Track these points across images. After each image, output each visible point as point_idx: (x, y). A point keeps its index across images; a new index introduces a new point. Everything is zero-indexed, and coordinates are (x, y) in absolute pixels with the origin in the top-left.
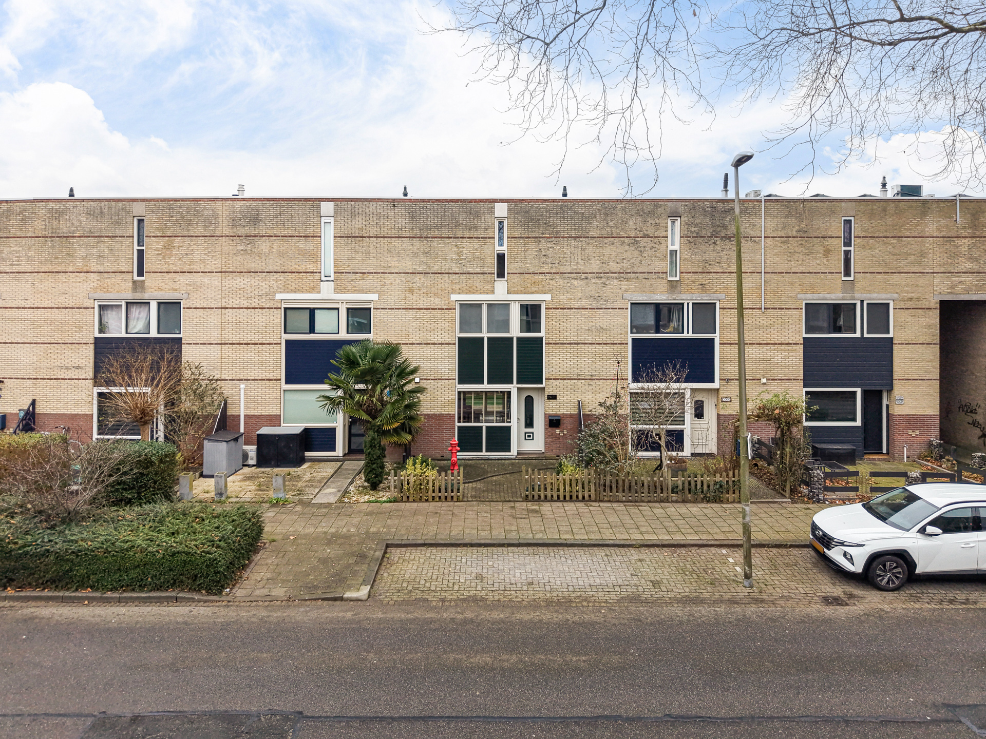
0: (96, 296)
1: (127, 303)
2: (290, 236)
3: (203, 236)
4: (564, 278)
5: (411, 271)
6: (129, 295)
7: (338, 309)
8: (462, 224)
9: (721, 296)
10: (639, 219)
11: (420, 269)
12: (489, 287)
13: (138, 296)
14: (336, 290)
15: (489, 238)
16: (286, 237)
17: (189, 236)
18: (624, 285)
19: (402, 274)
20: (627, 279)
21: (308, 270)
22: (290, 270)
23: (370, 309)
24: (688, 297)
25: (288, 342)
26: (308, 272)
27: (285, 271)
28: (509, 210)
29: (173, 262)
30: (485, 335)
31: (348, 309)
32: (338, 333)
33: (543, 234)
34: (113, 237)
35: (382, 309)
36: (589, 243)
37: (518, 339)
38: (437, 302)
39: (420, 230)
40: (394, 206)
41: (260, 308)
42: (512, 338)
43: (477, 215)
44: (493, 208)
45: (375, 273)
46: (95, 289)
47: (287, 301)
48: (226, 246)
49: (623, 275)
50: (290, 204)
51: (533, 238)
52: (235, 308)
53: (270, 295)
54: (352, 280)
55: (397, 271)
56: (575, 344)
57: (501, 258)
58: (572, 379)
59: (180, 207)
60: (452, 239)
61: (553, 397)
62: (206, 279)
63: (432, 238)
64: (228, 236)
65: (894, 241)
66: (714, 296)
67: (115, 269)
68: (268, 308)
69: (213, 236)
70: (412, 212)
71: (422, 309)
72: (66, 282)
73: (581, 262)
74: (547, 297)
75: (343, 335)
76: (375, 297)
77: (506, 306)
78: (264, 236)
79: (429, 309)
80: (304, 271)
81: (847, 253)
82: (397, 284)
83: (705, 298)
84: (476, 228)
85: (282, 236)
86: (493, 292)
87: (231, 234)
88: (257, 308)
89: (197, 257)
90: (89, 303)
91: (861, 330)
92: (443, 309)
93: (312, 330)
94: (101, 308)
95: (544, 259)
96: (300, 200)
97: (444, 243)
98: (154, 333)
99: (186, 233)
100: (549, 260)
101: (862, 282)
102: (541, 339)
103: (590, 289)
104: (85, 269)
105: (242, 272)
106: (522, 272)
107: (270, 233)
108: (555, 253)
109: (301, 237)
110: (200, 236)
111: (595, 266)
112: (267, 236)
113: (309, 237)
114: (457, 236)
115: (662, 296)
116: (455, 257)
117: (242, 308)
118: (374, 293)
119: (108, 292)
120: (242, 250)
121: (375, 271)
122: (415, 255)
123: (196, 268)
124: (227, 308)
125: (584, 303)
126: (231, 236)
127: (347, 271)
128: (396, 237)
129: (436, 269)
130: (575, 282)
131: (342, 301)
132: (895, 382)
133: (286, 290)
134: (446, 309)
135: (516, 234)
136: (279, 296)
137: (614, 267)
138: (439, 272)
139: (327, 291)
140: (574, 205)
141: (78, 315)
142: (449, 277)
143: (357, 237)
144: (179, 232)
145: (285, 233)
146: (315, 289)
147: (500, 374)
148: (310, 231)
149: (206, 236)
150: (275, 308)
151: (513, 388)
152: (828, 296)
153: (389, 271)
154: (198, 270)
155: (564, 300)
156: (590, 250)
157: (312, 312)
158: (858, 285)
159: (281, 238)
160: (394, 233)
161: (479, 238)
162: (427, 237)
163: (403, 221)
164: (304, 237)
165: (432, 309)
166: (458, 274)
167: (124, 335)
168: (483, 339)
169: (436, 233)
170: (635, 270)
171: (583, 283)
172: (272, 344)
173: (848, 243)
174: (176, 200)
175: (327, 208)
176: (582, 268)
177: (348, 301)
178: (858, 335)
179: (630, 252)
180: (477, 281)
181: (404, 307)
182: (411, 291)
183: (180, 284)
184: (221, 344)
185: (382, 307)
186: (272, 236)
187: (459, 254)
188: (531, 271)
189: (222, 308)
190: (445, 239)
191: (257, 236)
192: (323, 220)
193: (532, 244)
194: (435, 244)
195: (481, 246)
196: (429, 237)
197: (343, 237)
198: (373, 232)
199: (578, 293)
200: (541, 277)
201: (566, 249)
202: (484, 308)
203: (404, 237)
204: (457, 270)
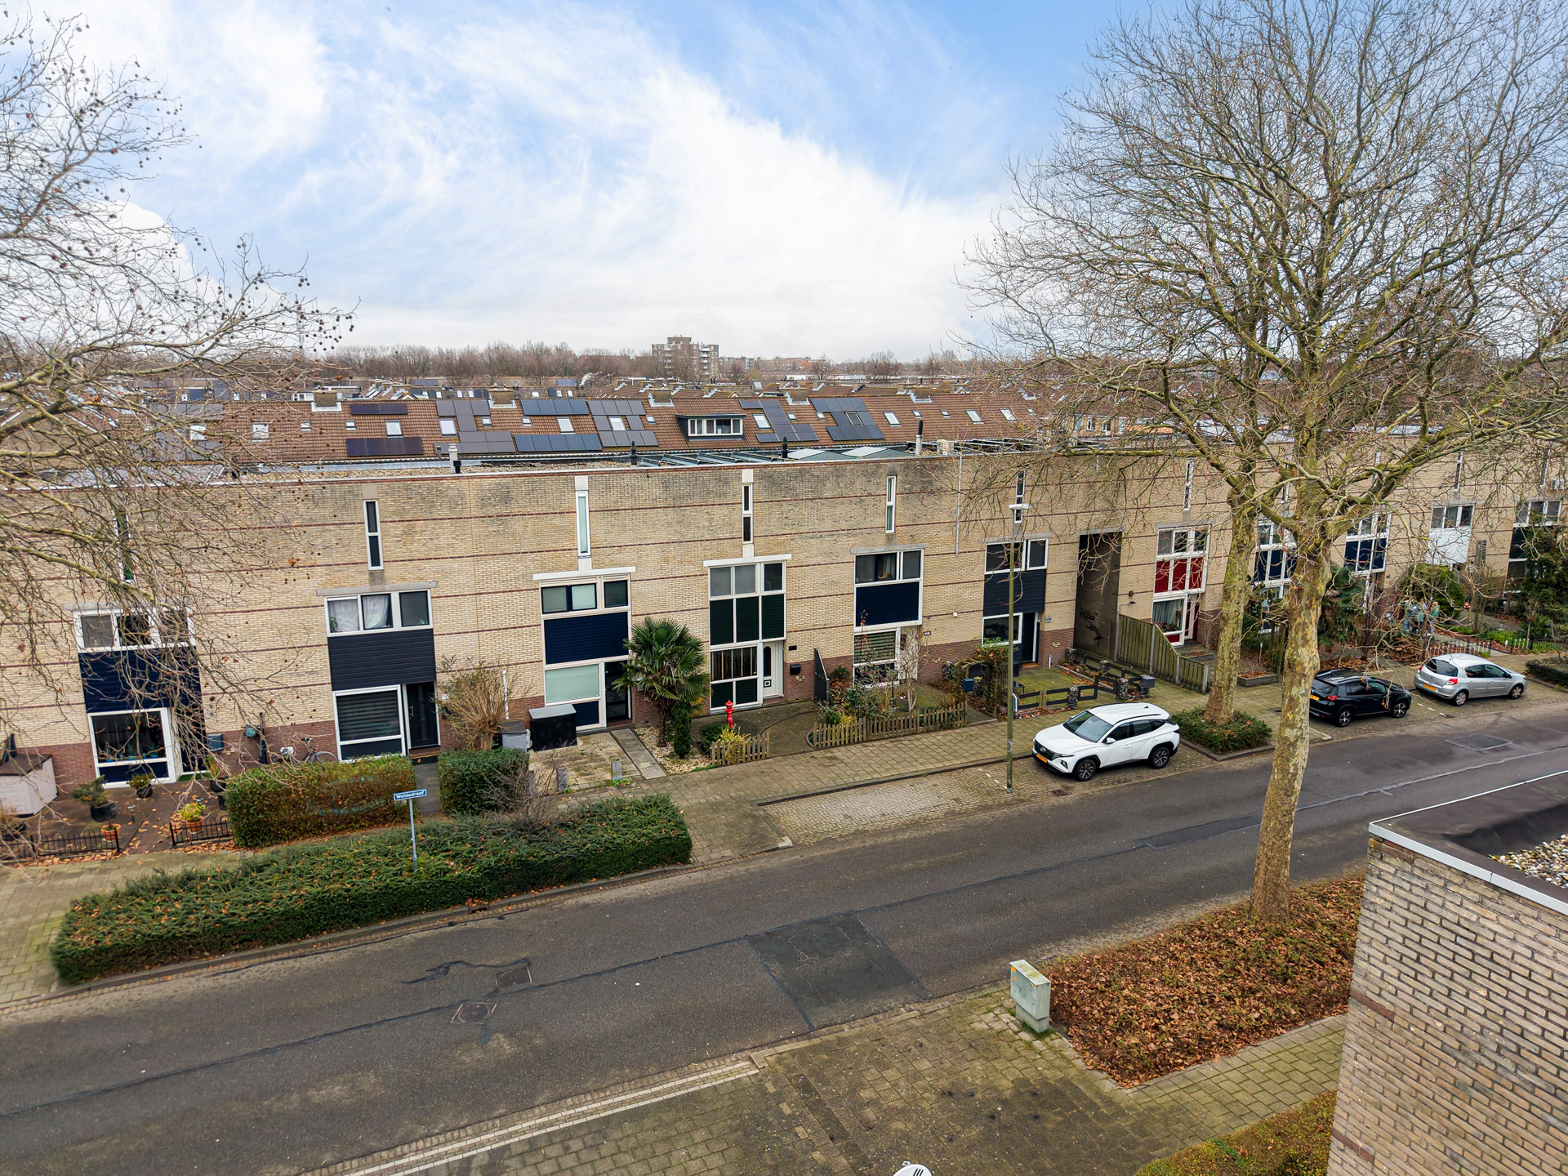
0: (326, 592)
1: (363, 596)
2: (544, 514)
3: (449, 519)
4: (803, 538)
5: (666, 541)
6: (366, 588)
7: (595, 585)
8: (713, 491)
9: (926, 545)
10: (865, 479)
11: (675, 539)
12: (738, 551)
13: (378, 589)
14: (594, 566)
15: (737, 504)
16: (540, 514)
17: (433, 520)
18: (851, 540)
19: (658, 545)
20: (854, 536)
21: (564, 548)
22: (547, 549)
23: (626, 581)
24: (900, 548)
25: (546, 622)
26: (565, 550)
27: (542, 550)
28: (755, 476)
29: (418, 550)
30: (734, 596)
31: (606, 584)
32: (596, 608)
33: (784, 497)
34: (341, 524)
35: (639, 580)
36: (823, 504)
37: (763, 597)
38: (692, 570)
39: (673, 499)
40: (649, 477)
41: (517, 591)
42: (757, 598)
43: (726, 483)
44: (739, 474)
45: (632, 545)
46: (325, 585)
47: (543, 581)
48: (476, 528)
49: (850, 531)
50: (543, 479)
51: (776, 501)
52: (491, 593)
53: (526, 576)
54: (610, 554)
55: (653, 542)
56: (812, 597)
57: (747, 521)
58: (810, 630)
59: (420, 487)
60: (704, 507)
61: (793, 648)
62: (456, 565)
63: (684, 506)
64: (477, 517)
65: (1052, 487)
66: (922, 545)
67: (346, 561)
68: (526, 590)
69: (461, 518)
70: (666, 482)
71: (676, 577)
73: (817, 522)
74: (788, 557)
75: (602, 610)
76: (632, 569)
77: (752, 567)
78: (517, 515)
79: (683, 577)
80: (560, 548)
81: (1020, 498)
82: (653, 555)
83: (912, 547)
84: (725, 495)
85: (536, 514)
86: (741, 556)
87: (481, 515)
88: (514, 591)
89: (443, 542)
90: (317, 601)
91: (1025, 565)
92: (698, 575)
93: (570, 608)
95: (786, 521)
96: (552, 474)
97: (697, 511)
98: (397, 627)
99: (429, 516)
100: (790, 521)
101: (1029, 523)
103: (824, 546)
104: (311, 563)
105: (496, 555)
106: (766, 534)
107: (523, 511)
108: (795, 515)
109: (556, 513)
110: (445, 519)
111: (828, 525)
112: (520, 515)
113: (563, 513)
114: (708, 503)
115: (880, 549)
116: (706, 524)
117: (499, 592)
118: (630, 565)
119: (340, 586)
120: (494, 531)
121: (632, 543)
122: (670, 524)
123: (443, 553)
124: (483, 593)
125: (819, 560)
126: (480, 517)
127: (604, 545)
128: (650, 508)
129: (689, 537)
130: (812, 541)
131: (600, 576)
132: (1046, 605)
133: (543, 570)
134: (700, 575)
135: (760, 499)
136: (536, 577)
137: (844, 525)
138: (692, 539)
139: (585, 568)
140: (811, 469)
141: (306, 616)
142: (701, 544)
143: (613, 510)
144: (420, 515)
145: (539, 510)
146: (573, 566)
147: (748, 633)
148: (565, 507)
149: (453, 519)
150: (533, 589)
151: (759, 644)
152: (1003, 538)
153: (646, 543)
154: (446, 556)
155: (802, 558)
156: (824, 511)
157: (569, 589)
158: (1025, 527)
159: (534, 516)
160: (648, 504)
161: (728, 504)
162: (680, 507)
163: (657, 491)
164: (558, 513)
165: (686, 576)
166: (710, 540)
167: (362, 632)
168: (732, 600)
169: (689, 502)
170: (861, 526)
171: (818, 541)
172: (531, 626)
173: (1020, 491)
175: (582, 483)
176: (818, 528)
177: (605, 576)
178: (1023, 569)
179: (857, 510)
180: (726, 546)
181: (660, 577)
182: (666, 560)
183: (426, 572)
184: (478, 631)
186: (525, 515)
187: (711, 521)
188: (774, 533)
189: (476, 594)
190: (697, 507)
191: (510, 516)
192: (578, 494)
193: (775, 508)
194: (688, 512)
195: (729, 512)
196: (682, 506)
197: (598, 511)
198: (628, 504)
199: (814, 550)
200: (783, 538)
201: (804, 511)
202: (733, 571)
203: (658, 508)
204: (709, 537)
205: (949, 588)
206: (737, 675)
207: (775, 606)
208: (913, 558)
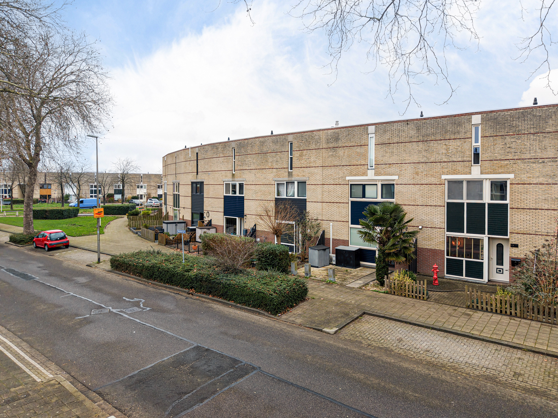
0: (276, 179)
1: (287, 182)
2: (353, 146)
3: (315, 149)
4: (525, 163)
5: (417, 162)
6: (287, 179)
7: (377, 185)
8: (450, 131)
11: (423, 161)
12: (468, 170)
13: (291, 179)
14: (376, 174)
15: (468, 138)
16: (351, 146)
17: (309, 150)
19: (412, 164)
21: (361, 164)
22: (353, 164)
23: (394, 184)
25: (352, 202)
26: (362, 165)
27: (351, 165)
28: (482, 119)
29: (303, 163)
30: (465, 201)
31: (382, 185)
32: (377, 198)
33: (508, 132)
34: (281, 152)
36: (545, 137)
37: (489, 204)
38: (433, 180)
39: (423, 137)
40: (408, 124)
41: (339, 184)
42: (485, 204)
43: (460, 124)
44: (471, 118)
45: (396, 164)
46: (275, 176)
47: (351, 181)
48: (325, 153)
50: (353, 129)
51: (500, 136)
52: (328, 184)
53: (343, 177)
54: (384, 168)
55: (409, 162)
56: (534, 209)
57: (477, 150)
58: (531, 234)
59: (306, 136)
60: (443, 141)
61: (516, 246)
62: (315, 170)
63: (430, 141)
64: (325, 148)
67: (282, 167)
68: (342, 184)
69: (319, 149)
70: (418, 126)
71: (423, 184)
72: (265, 173)
73: (539, 151)
74: (512, 176)
75: (380, 199)
76: (396, 177)
77: (480, 182)
78: (341, 147)
79: (428, 184)
80: (360, 164)
82: (409, 170)
84: (458, 133)
86: (470, 173)
87: (327, 147)
88: (337, 184)
89: (312, 159)
90: (273, 183)
92: (437, 184)
93: (364, 196)
94: (278, 184)
95: (509, 150)
96: (358, 126)
97: (438, 144)
98: (296, 197)
99: (308, 148)
100: (513, 150)
103: (546, 170)
104: (272, 167)
105: (331, 166)
106: (492, 159)
107: (344, 145)
108: (518, 145)
109: (358, 146)
110: (313, 149)
111: (550, 153)
112: (343, 147)
113: (362, 146)
114: (446, 138)
116: (444, 151)
117: (331, 184)
118: (396, 175)
119: (280, 177)
120: (331, 155)
121: (396, 163)
122: (420, 152)
123: (312, 165)
124: (325, 184)
125: (541, 180)
126: (326, 148)
127: (381, 163)
128: (408, 142)
129: (432, 160)
130: (534, 165)
131: (379, 180)
133: (351, 175)
134: (439, 184)
135: (487, 134)
136: (348, 178)
138: (435, 161)
139: (371, 175)
140: (532, 111)
141: (269, 188)
142: (440, 165)
143: (387, 144)
144: (305, 148)
145: (351, 144)
146: (365, 174)
147: (475, 227)
148: (363, 143)
149: (316, 149)
150: (346, 184)
151: (485, 238)
153: (405, 162)
154: (313, 166)
155: (524, 177)
156: (547, 142)
157: (364, 186)
159: (349, 147)
160: (407, 140)
161: (461, 139)
162: (427, 141)
163: (413, 133)
164: (360, 146)
165: (430, 184)
166: (446, 162)
167: (285, 197)
168: (464, 203)
169: (433, 138)
171: (540, 165)
172: (344, 203)
174: (304, 132)
175: (371, 129)
177: (382, 180)
180: (459, 166)
181: (413, 183)
182: (417, 174)
183: (306, 173)
184: (322, 202)
185: (400, 183)
186: (344, 147)
187: (447, 149)
188: (498, 158)
189: (322, 185)
190: (438, 141)
191: (338, 147)
192: (370, 136)
193: (499, 140)
194: (432, 144)
195: (462, 144)
196: (428, 141)
197: (379, 144)
198: (395, 140)
199: (536, 172)
200: (506, 162)
201: (527, 142)
202: (465, 183)
203: (413, 142)
204: (446, 160)
207: (499, 211)
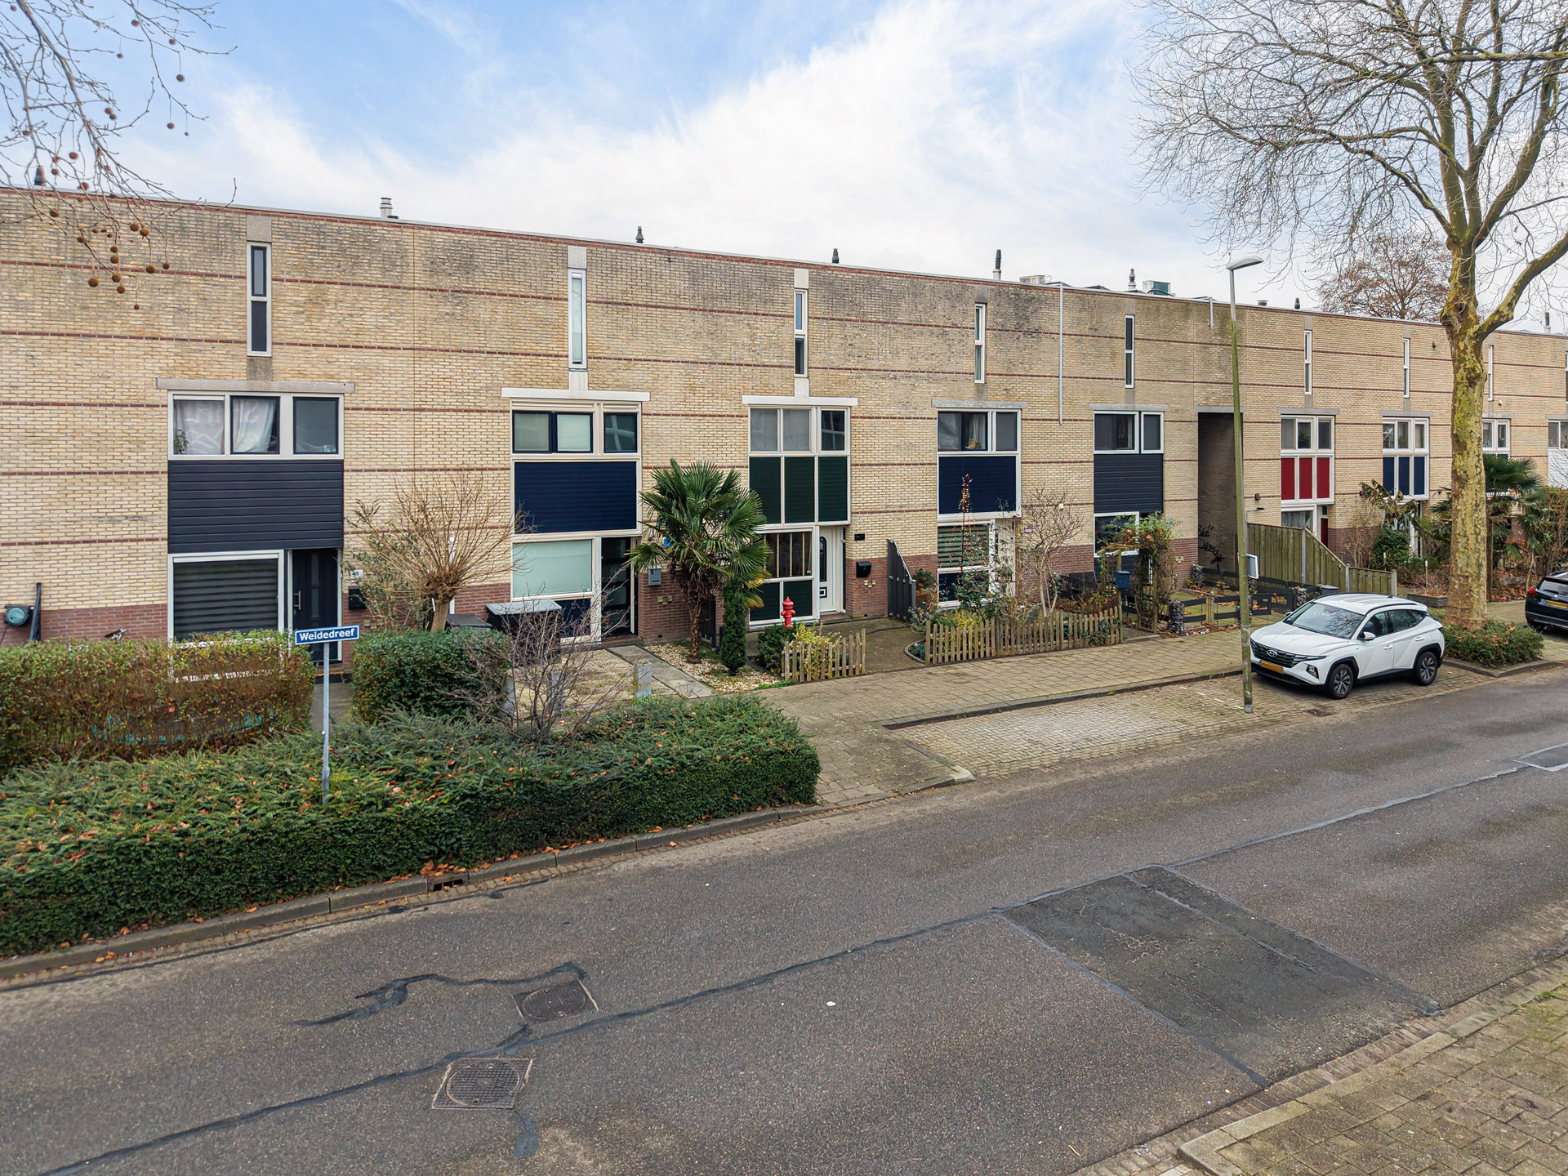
0: (173, 383)
1: (232, 397)
2: (522, 296)
3: (380, 286)
4: (871, 377)
5: (692, 360)
6: (242, 385)
7: (591, 414)
8: (756, 294)
9: (1024, 404)
10: (948, 303)
11: (704, 358)
12: (787, 387)
13: (260, 386)
14: (592, 385)
15: (788, 316)
16: (517, 296)
17: (354, 285)
18: (934, 388)
19: (681, 364)
20: (937, 381)
21: (550, 352)
22: (523, 351)
23: (634, 415)
24: (992, 406)
25: (519, 466)
26: (551, 356)
27: (516, 351)
28: (811, 279)
29: (327, 327)
30: (782, 453)
31: (606, 415)
32: (591, 451)
33: (848, 315)
34: (207, 275)
35: (654, 415)
36: (897, 332)
37: (820, 459)
38: (726, 407)
39: (704, 299)
40: (672, 260)
41: (478, 411)
42: (813, 458)
43: (774, 283)
44: (792, 274)
45: (645, 360)
46: (170, 372)
47: (515, 400)
48: (420, 305)
49: (931, 374)
50: (523, 244)
51: (838, 320)
52: (436, 410)
53: (493, 390)
54: (614, 370)
55: (674, 359)
56: (884, 465)
57: (799, 344)
58: (881, 512)
59: (339, 232)
60: (743, 316)
61: (860, 537)
62: (386, 360)
63: (719, 311)
64: (423, 289)
65: (1165, 345)
66: (1018, 404)
67: (212, 335)
68: (489, 411)
69: (399, 288)
70: (693, 271)
71: (706, 416)
72: (107, 356)
73: (889, 356)
74: (853, 402)
75: (599, 455)
76: (644, 396)
77: (805, 412)
78: (483, 293)
79: (715, 416)
80: (545, 352)
81: (1129, 356)
82: (675, 378)
83: (1007, 407)
84: (772, 301)
85: (510, 295)
86: (792, 394)
87: (429, 286)
88: (472, 411)
89: (369, 320)
90: (155, 397)
91: (1138, 447)
92: (733, 416)
93: (553, 447)
94: (178, 404)
95: (850, 350)
96: (536, 238)
97: (734, 321)
98: (286, 453)
99: (349, 278)
100: (856, 351)
101: (1142, 389)
102: (845, 459)
103: (898, 391)
104: (148, 332)
105: (448, 351)
106: (825, 366)
107: (492, 288)
108: (862, 343)
109: (539, 298)
110: (374, 286)
111: (903, 363)
112: (488, 293)
113: (551, 298)
114: (750, 311)
115: (969, 405)
116: (747, 341)
117: (448, 410)
118: (643, 390)
119: (197, 376)
120: (447, 314)
121: (645, 357)
122: (697, 335)
123: (367, 339)
124: (424, 410)
125: (892, 411)
126: (428, 289)
127: (606, 356)
128: (673, 308)
129: (723, 357)
130: (884, 383)
131: (599, 402)
132: (1165, 503)
133: (517, 382)
134: (737, 416)
135: (819, 314)
136: (507, 392)
137: (923, 364)
138: (728, 362)
139: (578, 387)
140: (881, 279)
141: (134, 420)
142: (740, 371)
143: (620, 304)
144: (336, 275)
145: (515, 289)
146: (560, 382)
147: (799, 507)
148: (552, 290)
149: (386, 287)
150: (501, 412)
151: (814, 527)
152: (1114, 406)
153: (664, 359)
154: (373, 344)
155: (871, 405)
156: (899, 341)
157: (553, 417)
158: (1138, 394)
159: (508, 298)
160: (669, 301)
161: (776, 316)
162: (712, 311)
163: (682, 285)
164: (544, 298)
165: (719, 416)
166: (750, 365)
167: (227, 456)
168: (779, 459)
169: (725, 305)
170: (944, 369)
171: (891, 383)
172: (497, 469)
173: (1129, 346)
174: (330, 219)
175: (577, 256)
176: (891, 365)
177: (607, 403)
178: (1136, 451)
179: (939, 346)
180: (774, 377)
181: (683, 413)
182: (692, 389)
183: (339, 367)
184: (415, 470)
185: (655, 412)
186: (494, 294)
187: (752, 337)
188: (835, 366)
189: (414, 410)
190: (735, 315)
191: (471, 293)
192: (571, 274)
193: (837, 329)
194: (722, 320)
195: (778, 327)
196: (715, 311)
197: (600, 302)
198: (641, 297)
199: (885, 396)
200: (847, 374)
201: (875, 337)
202: (781, 415)
203: (683, 309)
204: (749, 360)
205: (1052, 470)
206: (784, 574)
207: (835, 471)
208: (1008, 419)
